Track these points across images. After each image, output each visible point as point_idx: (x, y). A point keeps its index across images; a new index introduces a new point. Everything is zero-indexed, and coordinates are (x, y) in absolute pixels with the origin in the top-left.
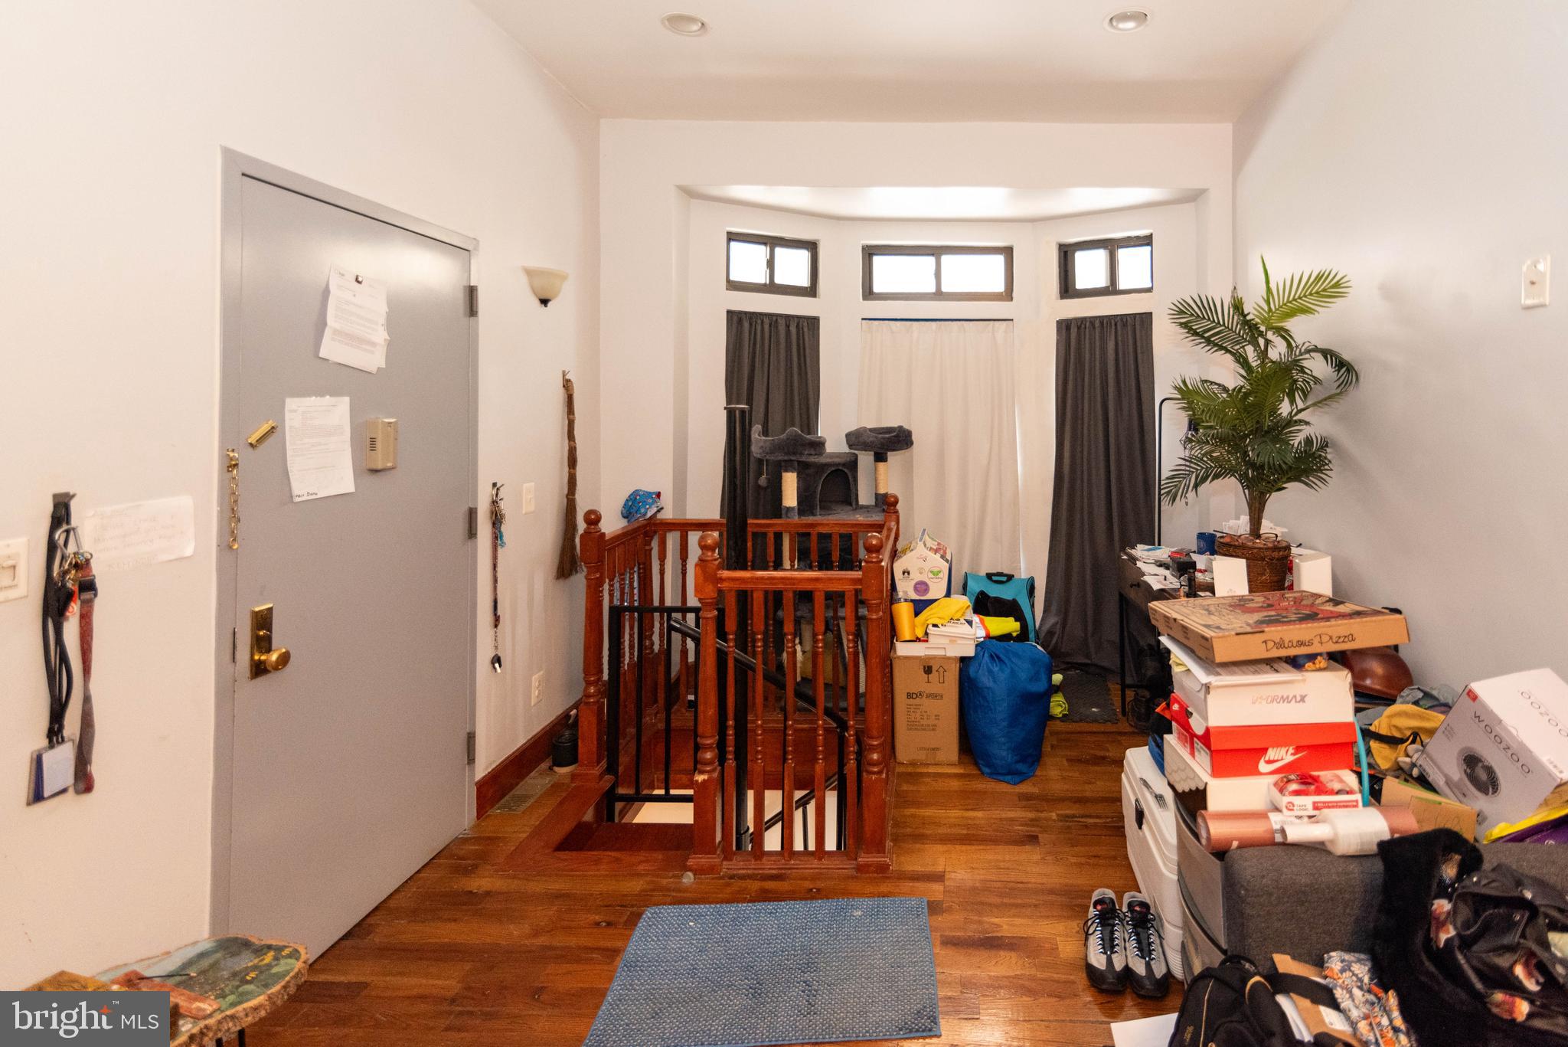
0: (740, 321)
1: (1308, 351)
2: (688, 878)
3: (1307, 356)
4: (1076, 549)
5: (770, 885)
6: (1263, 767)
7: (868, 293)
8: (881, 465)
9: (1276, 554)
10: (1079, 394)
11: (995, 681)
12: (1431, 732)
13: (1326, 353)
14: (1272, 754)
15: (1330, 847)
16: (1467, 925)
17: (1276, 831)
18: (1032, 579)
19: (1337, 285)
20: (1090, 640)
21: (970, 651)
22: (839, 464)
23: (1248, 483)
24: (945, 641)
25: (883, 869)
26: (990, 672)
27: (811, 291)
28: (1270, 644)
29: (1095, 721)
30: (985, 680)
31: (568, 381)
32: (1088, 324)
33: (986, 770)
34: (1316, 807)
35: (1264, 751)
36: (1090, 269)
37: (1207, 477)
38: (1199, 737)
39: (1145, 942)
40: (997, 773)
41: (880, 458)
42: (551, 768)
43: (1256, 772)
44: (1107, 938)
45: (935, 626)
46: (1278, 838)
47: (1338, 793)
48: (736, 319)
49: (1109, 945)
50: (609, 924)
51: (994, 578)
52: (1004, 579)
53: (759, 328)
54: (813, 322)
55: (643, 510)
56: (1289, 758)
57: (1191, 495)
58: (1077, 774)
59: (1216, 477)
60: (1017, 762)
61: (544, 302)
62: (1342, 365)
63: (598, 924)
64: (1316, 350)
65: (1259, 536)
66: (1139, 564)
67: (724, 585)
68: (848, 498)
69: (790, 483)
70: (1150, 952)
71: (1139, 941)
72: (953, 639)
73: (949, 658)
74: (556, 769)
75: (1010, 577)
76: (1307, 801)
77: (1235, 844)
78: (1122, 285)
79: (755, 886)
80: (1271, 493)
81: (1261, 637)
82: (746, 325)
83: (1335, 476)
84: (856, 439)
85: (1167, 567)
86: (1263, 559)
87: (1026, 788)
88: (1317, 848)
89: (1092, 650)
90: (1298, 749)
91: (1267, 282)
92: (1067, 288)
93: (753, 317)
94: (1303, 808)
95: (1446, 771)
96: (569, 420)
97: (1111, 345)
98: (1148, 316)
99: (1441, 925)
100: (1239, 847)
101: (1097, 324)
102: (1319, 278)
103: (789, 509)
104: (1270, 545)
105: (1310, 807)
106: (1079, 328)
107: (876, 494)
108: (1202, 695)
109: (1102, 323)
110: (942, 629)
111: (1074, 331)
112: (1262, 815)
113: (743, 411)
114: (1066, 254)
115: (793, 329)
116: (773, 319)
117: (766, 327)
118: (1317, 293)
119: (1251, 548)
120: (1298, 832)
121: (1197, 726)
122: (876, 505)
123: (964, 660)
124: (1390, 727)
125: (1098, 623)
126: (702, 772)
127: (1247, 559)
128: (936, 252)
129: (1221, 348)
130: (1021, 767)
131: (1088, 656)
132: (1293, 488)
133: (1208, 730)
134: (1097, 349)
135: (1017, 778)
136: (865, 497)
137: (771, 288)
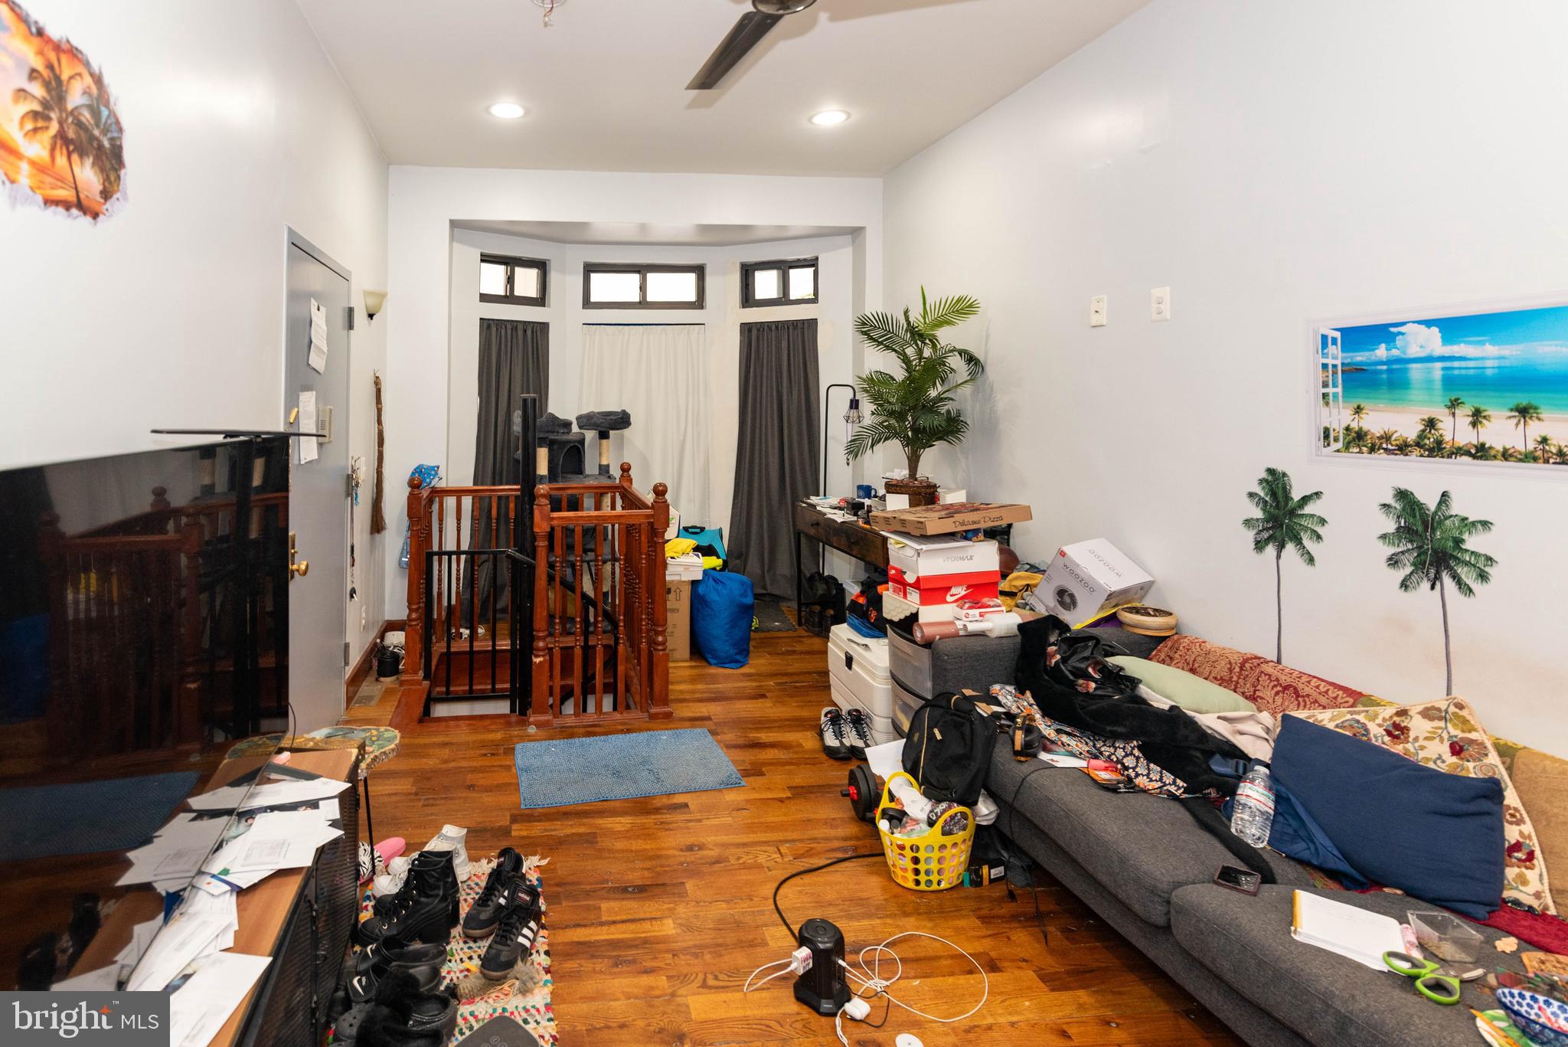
0: (489, 326)
1: (952, 351)
2: (532, 730)
3: (951, 354)
4: (755, 505)
5: (590, 729)
6: (949, 598)
7: (587, 303)
8: (604, 442)
9: (928, 491)
10: (758, 384)
11: (718, 597)
12: (1035, 586)
13: (961, 352)
14: (954, 591)
15: (988, 634)
16: (1065, 652)
17: (961, 629)
18: (721, 530)
19: (971, 306)
20: (766, 575)
21: (699, 577)
22: (575, 442)
23: (908, 442)
24: (680, 569)
25: (668, 716)
26: (716, 590)
27: (541, 301)
28: (957, 523)
29: (780, 630)
30: (713, 596)
31: (377, 377)
32: (766, 328)
33: (713, 661)
34: (981, 615)
35: (949, 589)
36: (766, 284)
37: (880, 440)
38: (910, 585)
39: (861, 733)
40: (722, 662)
41: (604, 435)
42: (377, 680)
43: (945, 602)
44: (837, 731)
45: (672, 558)
46: (962, 633)
47: (993, 607)
48: (486, 325)
49: (839, 734)
50: (492, 754)
51: (690, 530)
52: (698, 530)
53: (503, 331)
54: (544, 327)
55: (428, 480)
56: (963, 593)
57: (869, 452)
58: (779, 661)
59: (887, 439)
60: (736, 654)
61: (371, 316)
62: (971, 359)
63: (485, 755)
64: (954, 350)
65: (916, 480)
66: (818, 508)
67: (555, 523)
68: (579, 470)
69: (542, 455)
70: (866, 736)
71: (857, 731)
72: (687, 567)
73: (684, 582)
74: (382, 679)
75: (702, 529)
76: (976, 612)
77: (938, 637)
78: (793, 296)
79: (582, 730)
80: (924, 448)
81: (951, 520)
82: (494, 329)
83: (968, 437)
84: (586, 421)
85: (840, 509)
86: (920, 494)
87: (745, 670)
88: (981, 635)
89: (768, 582)
90: (968, 587)
91: (924, 304)
92: (748, 299)
93: (500, 323)
94: (974, 616)
95: (1046, 602)
96: (378, 409)
97: (784, 344)
98: (815, 321)
99: (1053, 656)
100: (940, 639)
101: (773, 328)
102: (959, 300)
103: (542, 477)
104: (925, 484)
105: (978, 615)
106: (758, 330)
107: (600, 465)
108: (915, 558)
109: (777, 328)
110: (678, 560)
111: (754, 332)
112: (952, 623)
113: (535, 400)
114: (748, 272)
115: (529, 333)
116: (514, 324)
117: (509, 332)
118: (957, 311)
119: (912, 487)
120: (973, 627)
121: (910, 578)
122: (600, 474)
123: (694, 583)
124: (1010, 586)
125: (773, 560)
126: (537, 656)
127: (909, 495)
128: (642, 270)
129: (888, 348)
130: (738, 657)
131: (764, 588)
132: (939, 445)
133: (918, 578)
134: (774, 347)
135: (738, 665)
136: (591, 467)
137: (509, 298)
